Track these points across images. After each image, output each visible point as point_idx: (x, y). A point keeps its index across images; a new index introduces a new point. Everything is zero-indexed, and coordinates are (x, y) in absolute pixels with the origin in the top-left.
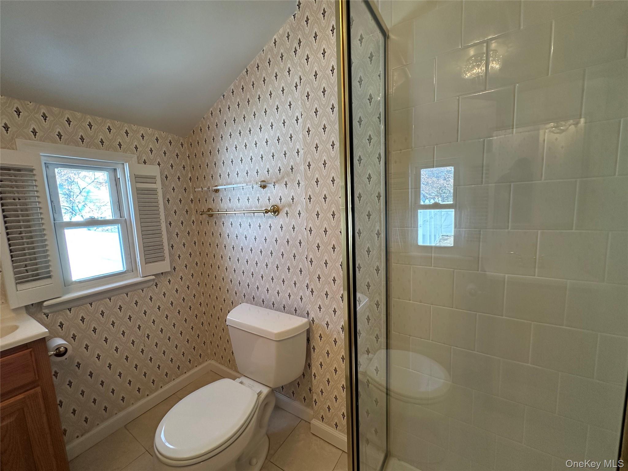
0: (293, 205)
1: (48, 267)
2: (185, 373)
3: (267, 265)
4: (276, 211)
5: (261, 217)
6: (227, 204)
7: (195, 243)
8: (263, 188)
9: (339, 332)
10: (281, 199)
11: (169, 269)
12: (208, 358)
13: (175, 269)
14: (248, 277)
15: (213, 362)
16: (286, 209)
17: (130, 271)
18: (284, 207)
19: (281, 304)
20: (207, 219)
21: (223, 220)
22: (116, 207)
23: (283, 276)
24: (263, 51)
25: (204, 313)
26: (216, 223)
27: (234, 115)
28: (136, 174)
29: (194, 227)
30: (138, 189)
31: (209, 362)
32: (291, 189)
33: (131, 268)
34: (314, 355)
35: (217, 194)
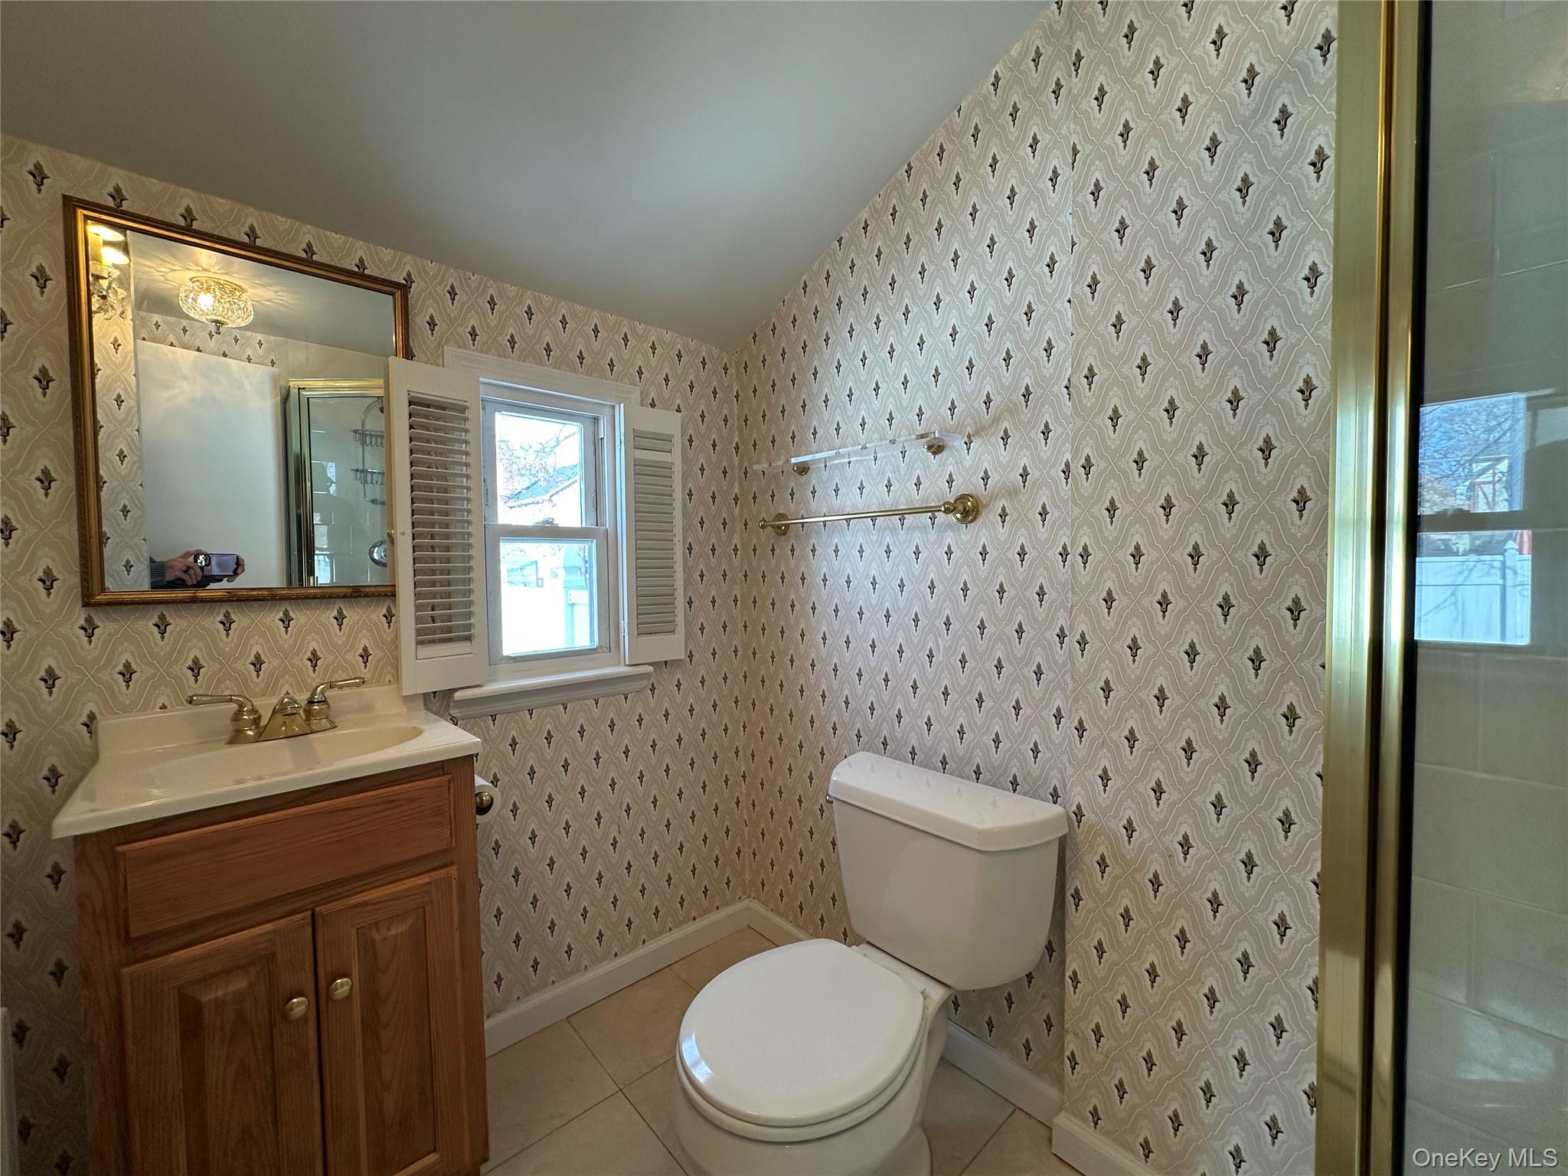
0: (1023, 491)
1: (469, 615)
2: (694, 919)
3: (931, 656)
4: (967, 509)
5: (922, 529)
6: (827, 502)
7: (736, 601)
8: (934, 453)
9: (1170, 856)
10: (986, 478)
11: (680, 654)
12: (745, 894)
13: (691, 657)
14: (871, 686)
15: (755, 905)
16: (1003, 502)
17: (605, 649)
18: (995, 497)
19: (968, 763)
20: (772, 541)
21: (813, 541)
22: (591, 503)
23: (980, 686)
24: (959, 112)
25: (744, 777)
26: (793, 550)
27: (865, 282)
28: (636, 429)
29: (736, 561)
30: (638, 463)
31: (746, 903)
32: (1021, 449)
33: (608, 642)
34: (1075, 917)
35: (803, 479)
